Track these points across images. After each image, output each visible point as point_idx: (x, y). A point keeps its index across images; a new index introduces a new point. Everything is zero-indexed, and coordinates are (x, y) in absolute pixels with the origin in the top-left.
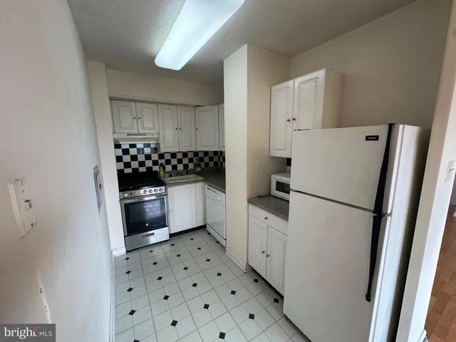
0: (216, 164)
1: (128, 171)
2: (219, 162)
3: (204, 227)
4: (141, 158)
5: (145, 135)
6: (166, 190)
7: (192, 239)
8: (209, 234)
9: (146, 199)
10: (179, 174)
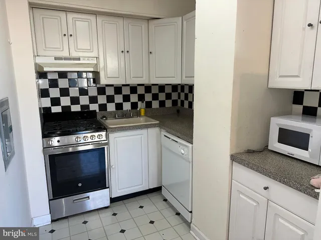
0: (175, 103)
1: (56, 109)
2: (179, 102)
3: (158, 190)
4: (74, 92)
5: (79, 59)
6: (107, 136)
7: (141, 207)
8: (165, 200)
9: (81, 148)
10: (126, 115)
